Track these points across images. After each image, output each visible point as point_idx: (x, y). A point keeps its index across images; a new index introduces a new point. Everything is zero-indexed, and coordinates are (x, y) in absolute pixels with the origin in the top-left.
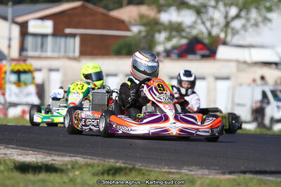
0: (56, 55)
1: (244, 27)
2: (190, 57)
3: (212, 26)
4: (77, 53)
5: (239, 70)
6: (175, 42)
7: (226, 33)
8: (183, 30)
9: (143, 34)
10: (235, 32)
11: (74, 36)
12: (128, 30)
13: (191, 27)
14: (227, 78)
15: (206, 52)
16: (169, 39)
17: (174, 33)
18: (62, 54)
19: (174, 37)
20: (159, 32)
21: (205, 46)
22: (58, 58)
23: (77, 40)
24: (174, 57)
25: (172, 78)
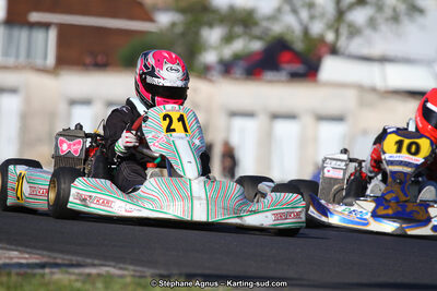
0: (11, 61)
1: (372, 23)
2: (269, 75)
3: (312, 17)
4: (51, 60)
5: (362, 104)
6: (238, 46)
7: (337, 32)
8: (256, 24)
9: (179, 29)
10: (354, 31)
11: (46, 26)
12: (151, 20)
13: (273, 18)
14: (339, 119)
15: (299, 68)
16: (228, 39)
17: (238, 29)
18: (22, 60)
19: (238, 36)
20: (211, 25)
21: (298, 57)
22: (16, 68)
23: (53, 34)
24: (238, 76)
25: (234, 114)
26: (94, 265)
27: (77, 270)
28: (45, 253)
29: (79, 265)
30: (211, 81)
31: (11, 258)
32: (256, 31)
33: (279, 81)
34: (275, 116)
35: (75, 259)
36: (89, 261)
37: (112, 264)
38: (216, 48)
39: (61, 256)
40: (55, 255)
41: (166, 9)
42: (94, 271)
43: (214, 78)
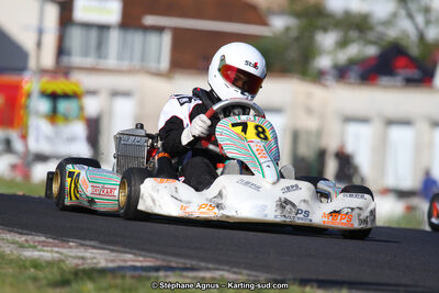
0: (125, 65)
2: (384, 80)
3: (428, 22)
4: (165, 64)
6: (353, 50)
8: (371, 28)
9: (294, 34)
11: (160, 29)
12: (264, 23)
13: (389, 22)
15: (414, 73)
16: (343, 44)
17: (353, 34)
18: (137, 63)
19: (353, 41)
20: (325, 30)
21: (413, 62)
22: (130, 72)
23: (167, 39)
24: (352, 80)
25: (349, 119)
26: (208, 269)
27: (191, 274)
28: (159, 256)
29: (192, 269)
30: (325, 86)
31: (125, 261)
32: (371, 36)
33: (394, 87)
34: (390, 122)
35: (189, 263)
36: (203, 264)
37: (227, 268)
38: (329, 53)
39: (174, 259)
40: (170, 258)
42: (208, 275)
43: (328, 83)
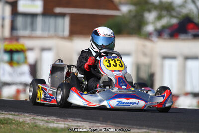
0: (46, 34)
2: (182, 36)
4: (67, 33)
6: (164, 22)
8: (173, 9)
9: (133, 14)
11: (63, 15)
13: (182, 6)
15: (197, 32)
16: (159, 18)
17: (164, 13)
18: (52, 33)
19: (164, 17)
20: (149, 11)
21: (197, 26)
23: (67, 21)
24: (165, 37)
25: (165, 57)
30: (151, 41)
32: (174, 14)
33: (187, 39)
34: (187, 58)
41: (126, 4)
43: (153, 39)
